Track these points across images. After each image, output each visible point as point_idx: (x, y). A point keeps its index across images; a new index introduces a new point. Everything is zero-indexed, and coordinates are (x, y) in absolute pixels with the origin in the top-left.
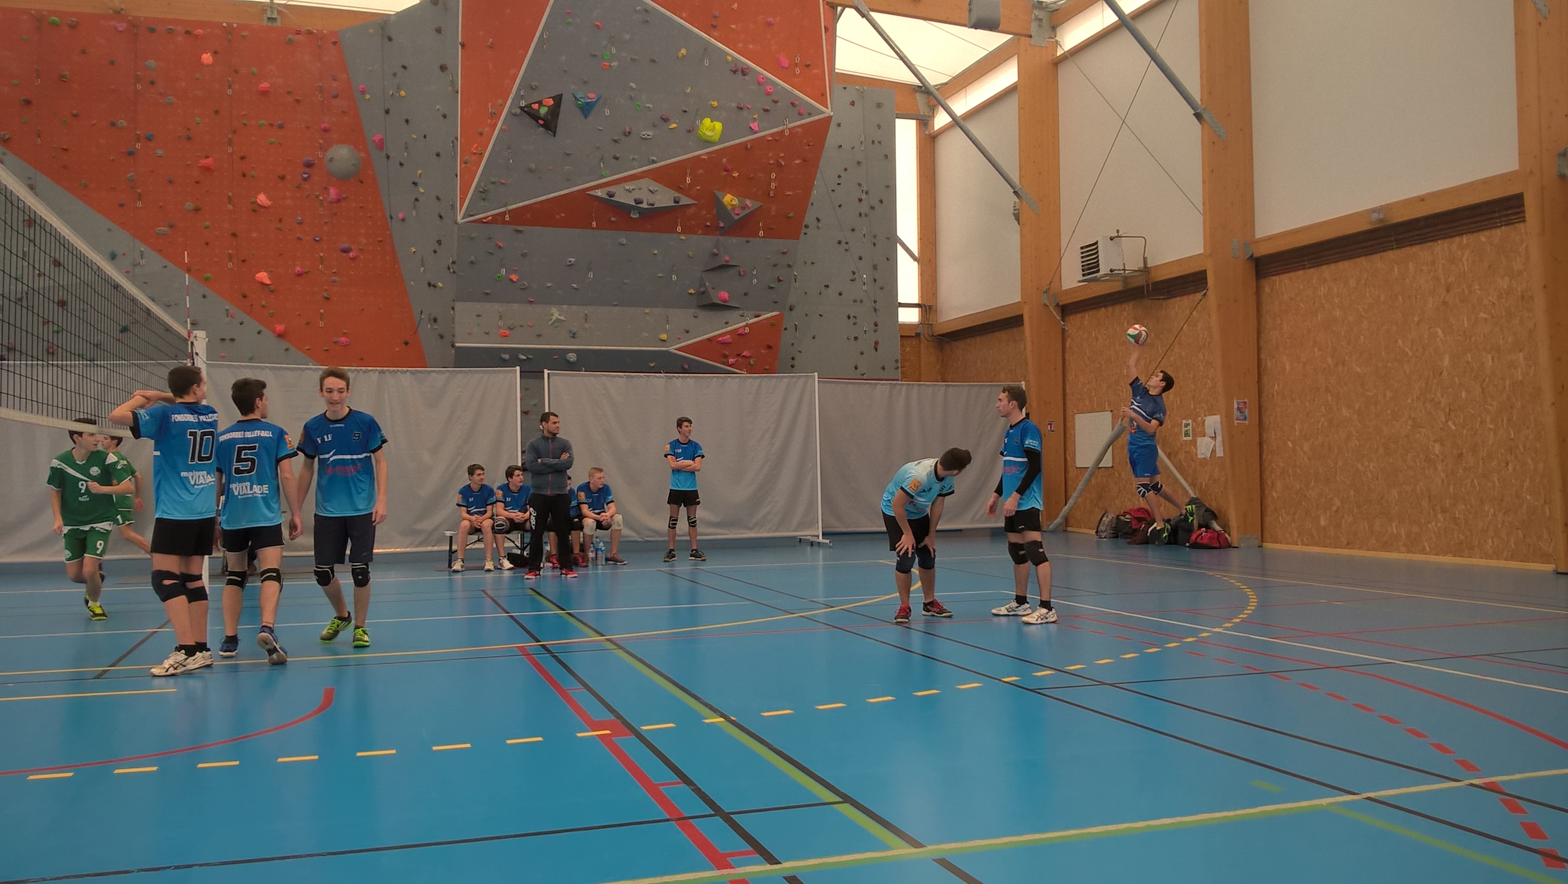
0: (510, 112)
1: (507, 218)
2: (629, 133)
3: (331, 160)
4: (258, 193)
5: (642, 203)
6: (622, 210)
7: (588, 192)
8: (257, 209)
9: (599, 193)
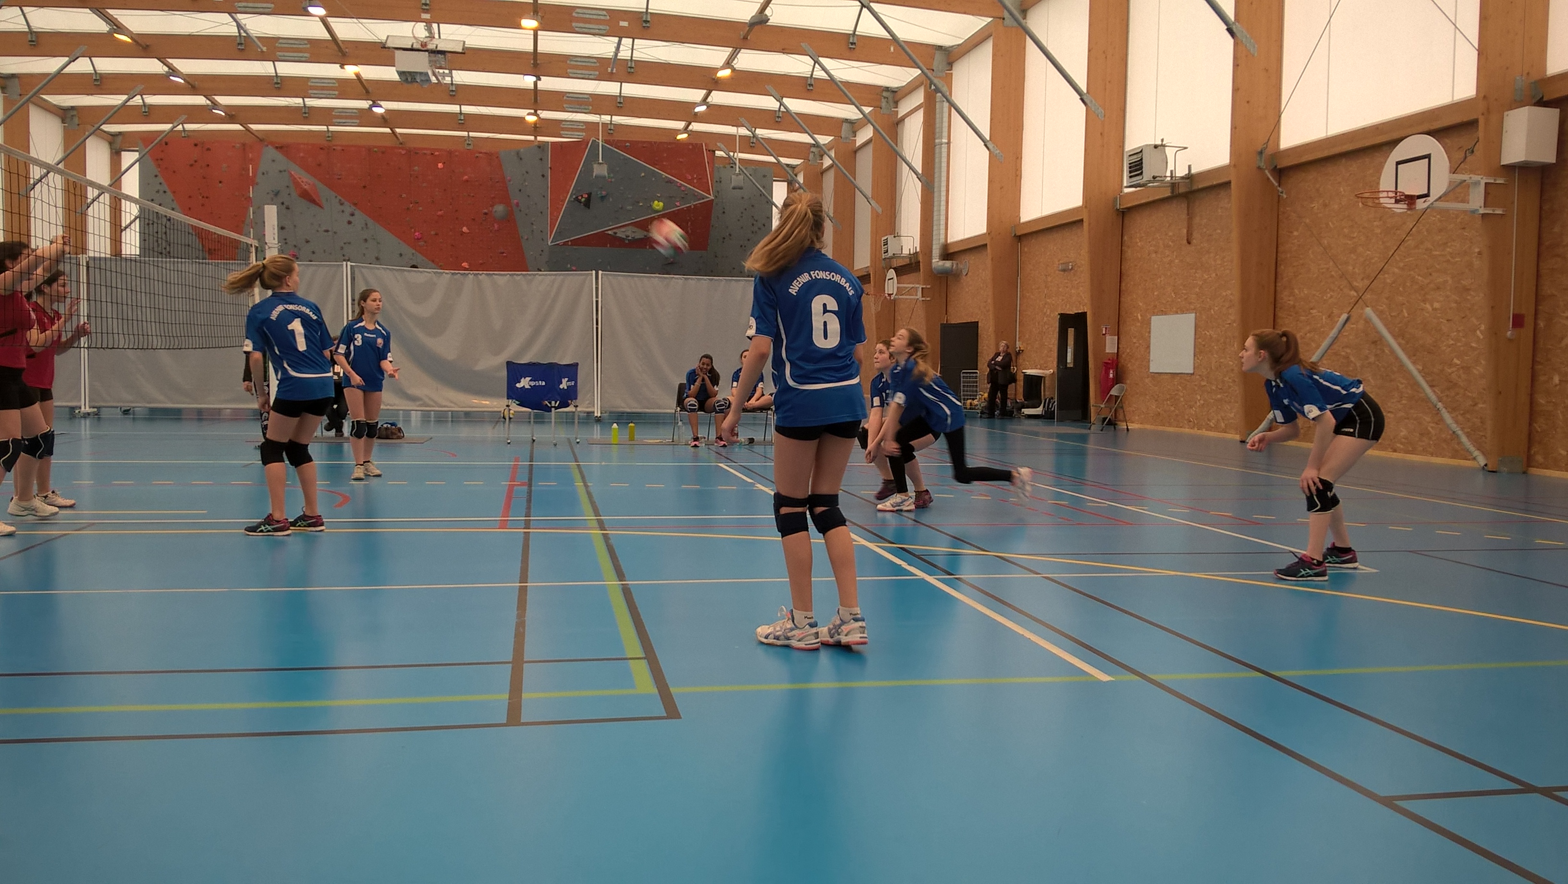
0: (569, 199)
1: (570, 243)
2: (622, 208)
3: (496, 211)
4: (464, 226)
5: (629, 237)
6: (621, 240)
7: (606, 232)
8: (463, 233)
9: (610, 232)
